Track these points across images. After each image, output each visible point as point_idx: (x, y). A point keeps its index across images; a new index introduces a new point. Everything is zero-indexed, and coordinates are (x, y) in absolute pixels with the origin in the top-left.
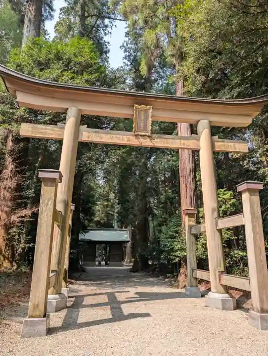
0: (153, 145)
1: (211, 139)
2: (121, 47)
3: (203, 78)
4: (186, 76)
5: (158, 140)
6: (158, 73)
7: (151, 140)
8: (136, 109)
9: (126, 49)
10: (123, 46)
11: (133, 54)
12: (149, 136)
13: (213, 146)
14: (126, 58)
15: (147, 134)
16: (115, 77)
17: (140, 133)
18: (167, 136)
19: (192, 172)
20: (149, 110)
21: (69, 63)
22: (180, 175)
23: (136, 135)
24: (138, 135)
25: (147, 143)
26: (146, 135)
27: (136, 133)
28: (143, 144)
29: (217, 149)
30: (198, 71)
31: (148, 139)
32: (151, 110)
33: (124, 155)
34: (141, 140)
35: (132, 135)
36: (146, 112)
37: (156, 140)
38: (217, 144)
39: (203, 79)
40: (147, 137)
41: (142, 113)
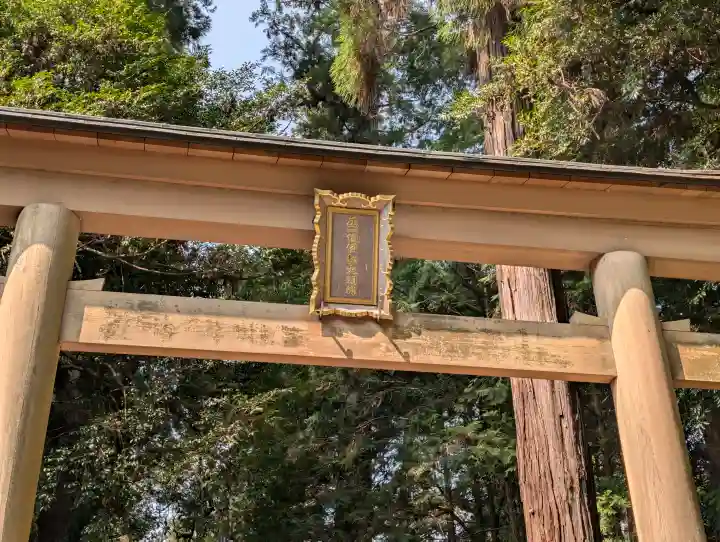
0: (401, 359)
1: (662, 333)
2: (254, 17)
3: (597, 97)
4: (526, 91)
5: (426, 338)
6: (405, 106)
7: (393, 337)
8: (325, 209)
9: (274, 24)
10: (264, 12)
11: (303, 42)
12: (382, 323)
13: (671, 364)
14: (274, 54)
15: (375, 312)
16: (234, 101)
17: (343, 310)
18: (464, 321)
19: (577, 496)
20: (380, 212)
21: (41, 48)
22: (527, 511)
23: (326, 320)
24: (335, 316)
25: (375, 350)
26: (367, 318)
27: (325, 310)
28: (356, 357)
29: (690, 374)
30: (574, 69)
31: (380, 336)
32: (389, 211)
33: (272, 421)
34: (349, 337)
35: (308, 319)
36: (369, 219)
37: (414, 339)
38: (687, 355)
39: (595, 102)
40: (373, 326)
41: (352, 224)
